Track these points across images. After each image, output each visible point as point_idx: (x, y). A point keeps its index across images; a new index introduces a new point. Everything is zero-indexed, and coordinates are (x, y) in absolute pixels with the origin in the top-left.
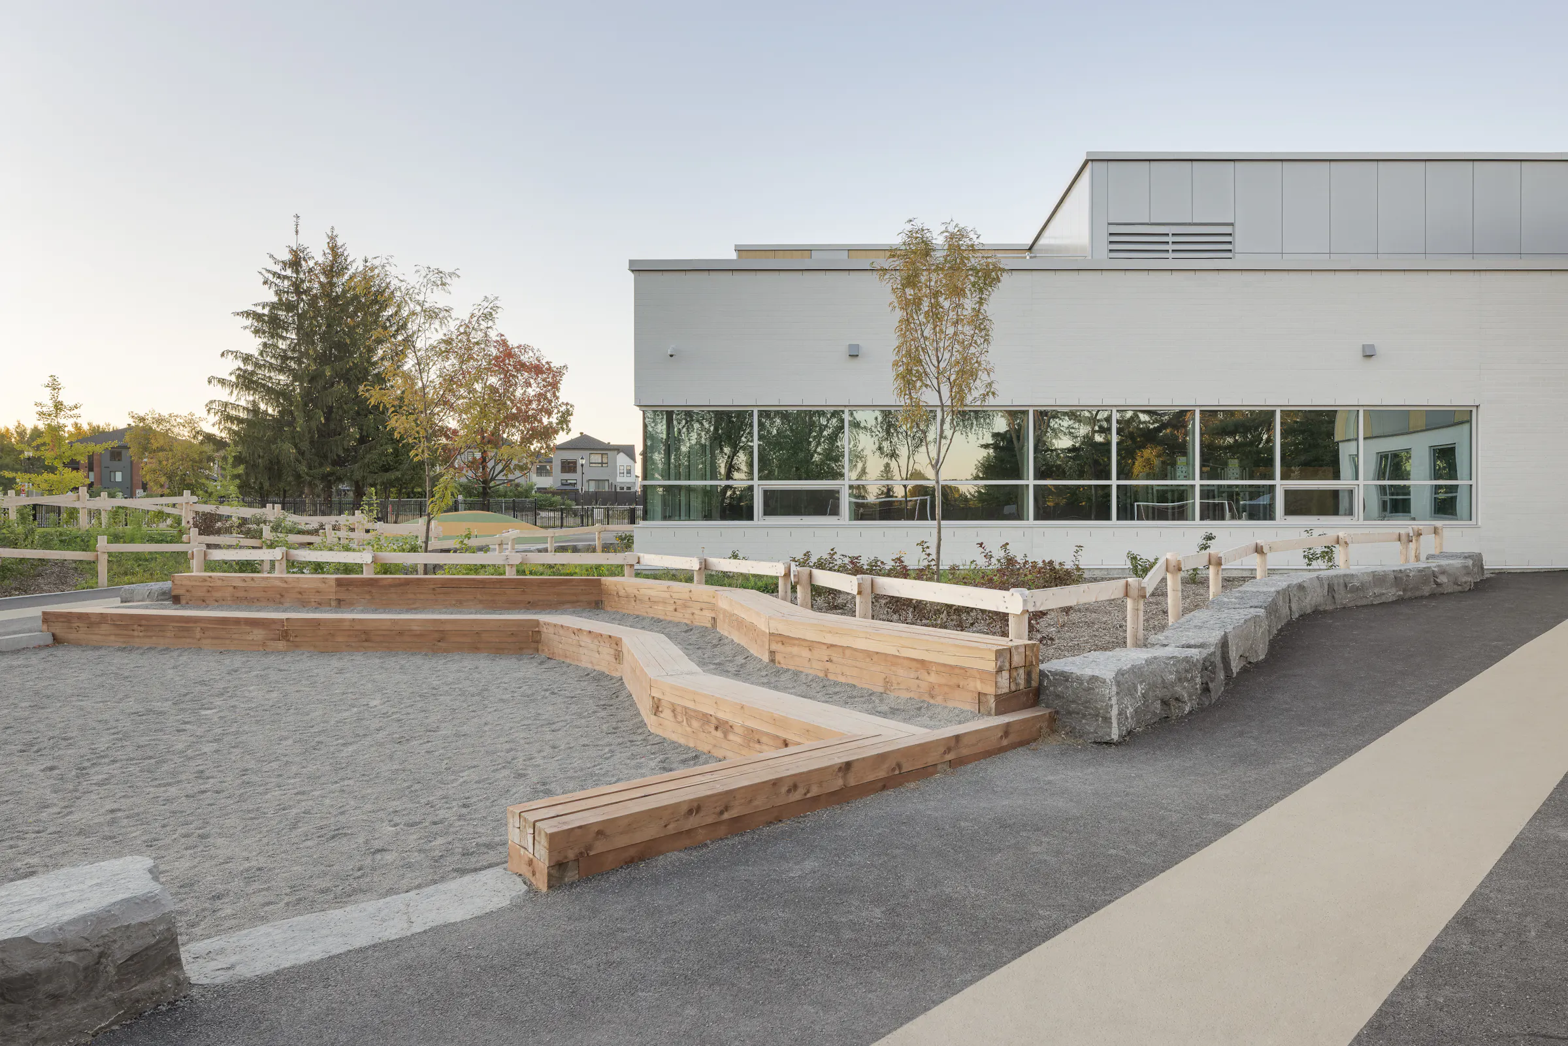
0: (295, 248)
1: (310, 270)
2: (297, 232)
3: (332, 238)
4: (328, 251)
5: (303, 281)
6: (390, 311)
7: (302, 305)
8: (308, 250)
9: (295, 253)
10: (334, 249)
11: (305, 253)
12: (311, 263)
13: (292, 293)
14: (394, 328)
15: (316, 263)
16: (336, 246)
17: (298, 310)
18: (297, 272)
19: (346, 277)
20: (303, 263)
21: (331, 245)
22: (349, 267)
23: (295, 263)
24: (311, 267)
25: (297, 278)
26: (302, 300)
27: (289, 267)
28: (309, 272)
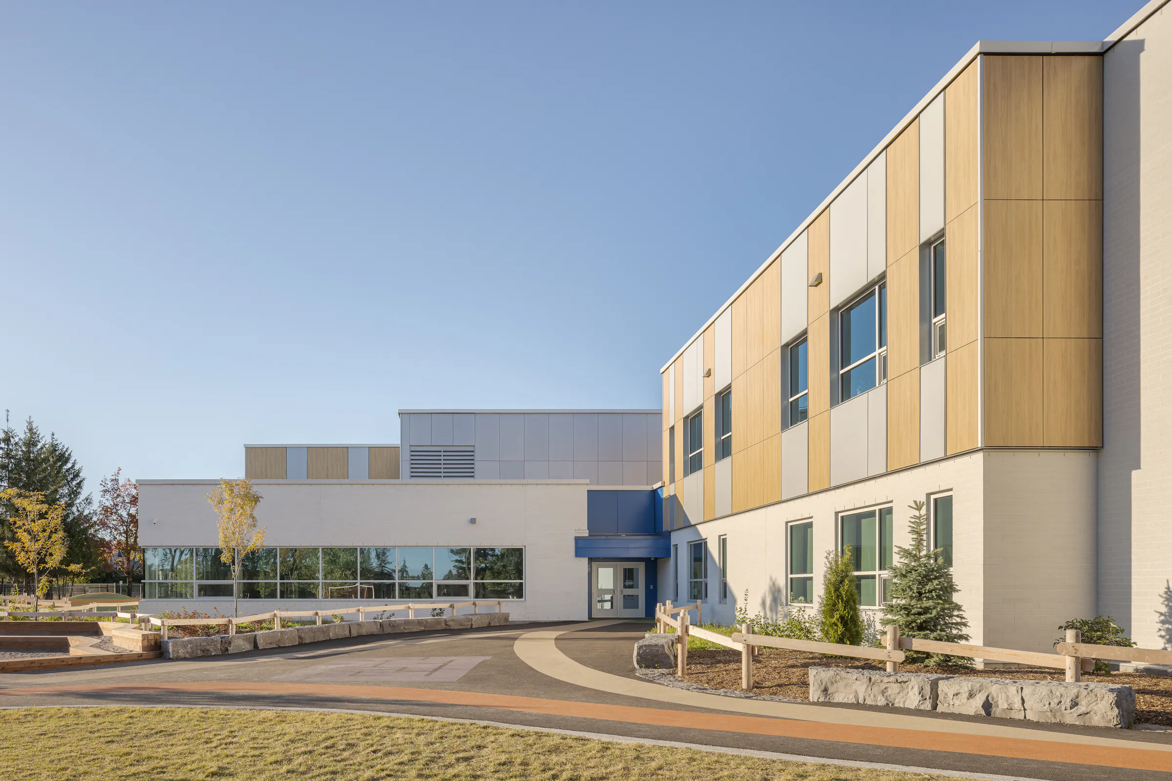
0: (6, 431)
1: (16, 444)
2: (8, 420)
3: (30, 423)
4: (27, 431)
5: (12, 451)
6: (69, 465)
7: (11, 465)
8: (15, 431)
9: (6, 433)
10: (31, 430)
11: (13, 433)
12: (17, 439)
13: (4, 458)
14: (71, 476)
15: (20, 439)
16: (32, 428)
17: (8, 468)
18: (8, 445)
19: (39, 447)
20: (11, 439)
21: (29, 427)
22: (41, 441)
23: (7, 440)
24: (16, 441)
25: (7, 449)
26: (11, 462)
27: (3, 442)
28: (15, 445)
